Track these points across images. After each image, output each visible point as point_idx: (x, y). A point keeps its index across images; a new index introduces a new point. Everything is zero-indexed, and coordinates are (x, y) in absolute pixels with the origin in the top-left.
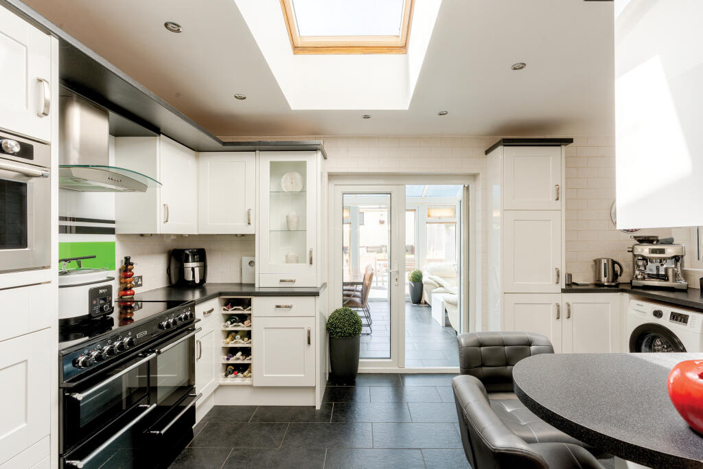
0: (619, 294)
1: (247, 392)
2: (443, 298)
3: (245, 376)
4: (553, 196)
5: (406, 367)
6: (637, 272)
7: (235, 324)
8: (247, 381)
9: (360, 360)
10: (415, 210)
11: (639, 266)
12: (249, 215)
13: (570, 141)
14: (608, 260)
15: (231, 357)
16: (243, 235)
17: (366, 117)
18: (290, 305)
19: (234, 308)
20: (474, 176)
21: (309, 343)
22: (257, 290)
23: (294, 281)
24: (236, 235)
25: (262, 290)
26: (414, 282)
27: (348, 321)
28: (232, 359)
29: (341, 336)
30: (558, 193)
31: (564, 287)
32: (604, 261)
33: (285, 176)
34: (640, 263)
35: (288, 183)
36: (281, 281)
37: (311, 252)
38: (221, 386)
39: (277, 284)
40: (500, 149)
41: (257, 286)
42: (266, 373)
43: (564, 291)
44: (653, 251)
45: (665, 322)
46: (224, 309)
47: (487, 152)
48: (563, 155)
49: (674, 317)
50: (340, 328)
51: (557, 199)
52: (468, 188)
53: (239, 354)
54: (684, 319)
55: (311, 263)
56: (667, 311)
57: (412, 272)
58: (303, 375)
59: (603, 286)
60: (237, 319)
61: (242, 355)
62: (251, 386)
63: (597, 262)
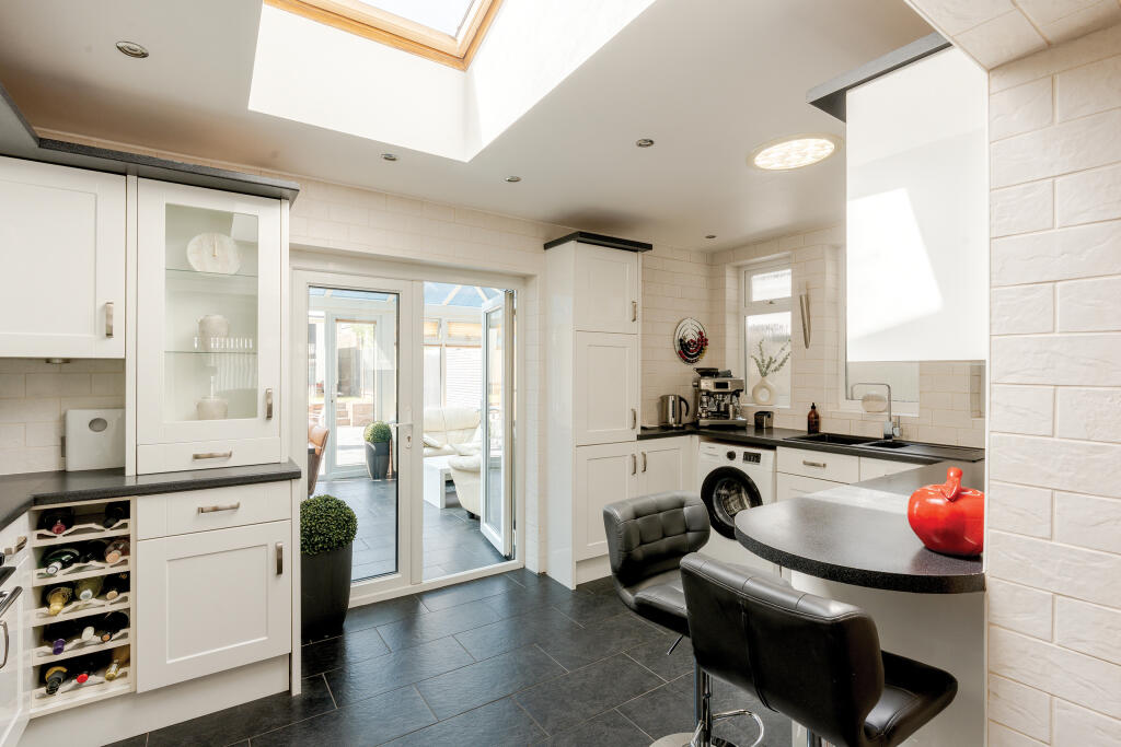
0: (689, 437)
1: (117, 710)
2: (449, 463)
3: (111, 679)
4: (629, 317)
5: (424, 582)
6: (700, 409)
7: (75, 566)
8: (117, 688)
9: (353, 586)
10: (375, 322)
11: (702, 402)
12: (109, 316)
13: (648, 247)
14: (675, 396)
15: (64, 644)
16: (67, 361)
17: (390, 158)
18: (235, 504)
19: (75, 528)
20: (525, 279)
21: (280, 571)
22: (130, 482)
23: (230, 455)
24: (48, 361)
25: (143, 481)
26: (375, 442)
27: (335, 519)
28: (66, 647)
29: (322, 548)
30: (635, 312)
31: (639, 433)
32: (671, 399)
33: (197, 239)
34: (705, 399)
35: (204, 255)
36: (196, 457)
37: (268, 395)
38: (34, 722)
39: (187, 464)
40: (572, 244)
41: (130, 472)
42: (171, 658)
43: (640, 438)
44: (718, 385)
45: (739, 464)
46: (41, 537)
47: (547, 246)
48: (640, 266)
49: (748, 457)
50: (320, 535)
51: (634, 320)
52: (512, 295)
53: (89, 633)
54: (757, 458)
55: (269, 416)
56: (740, 451)
57: (372, 425)
58: (265, 638)
59: (672, 428)
60: (77, 553)
61: (95, 633)
62: (132, 696)
63: (664, 400)
